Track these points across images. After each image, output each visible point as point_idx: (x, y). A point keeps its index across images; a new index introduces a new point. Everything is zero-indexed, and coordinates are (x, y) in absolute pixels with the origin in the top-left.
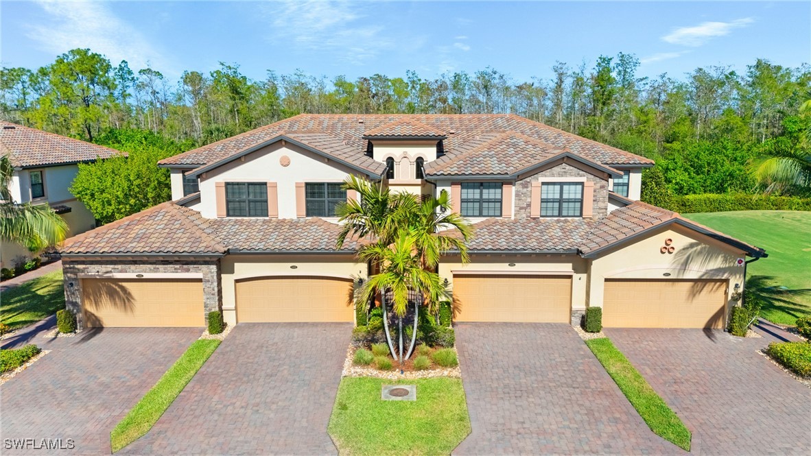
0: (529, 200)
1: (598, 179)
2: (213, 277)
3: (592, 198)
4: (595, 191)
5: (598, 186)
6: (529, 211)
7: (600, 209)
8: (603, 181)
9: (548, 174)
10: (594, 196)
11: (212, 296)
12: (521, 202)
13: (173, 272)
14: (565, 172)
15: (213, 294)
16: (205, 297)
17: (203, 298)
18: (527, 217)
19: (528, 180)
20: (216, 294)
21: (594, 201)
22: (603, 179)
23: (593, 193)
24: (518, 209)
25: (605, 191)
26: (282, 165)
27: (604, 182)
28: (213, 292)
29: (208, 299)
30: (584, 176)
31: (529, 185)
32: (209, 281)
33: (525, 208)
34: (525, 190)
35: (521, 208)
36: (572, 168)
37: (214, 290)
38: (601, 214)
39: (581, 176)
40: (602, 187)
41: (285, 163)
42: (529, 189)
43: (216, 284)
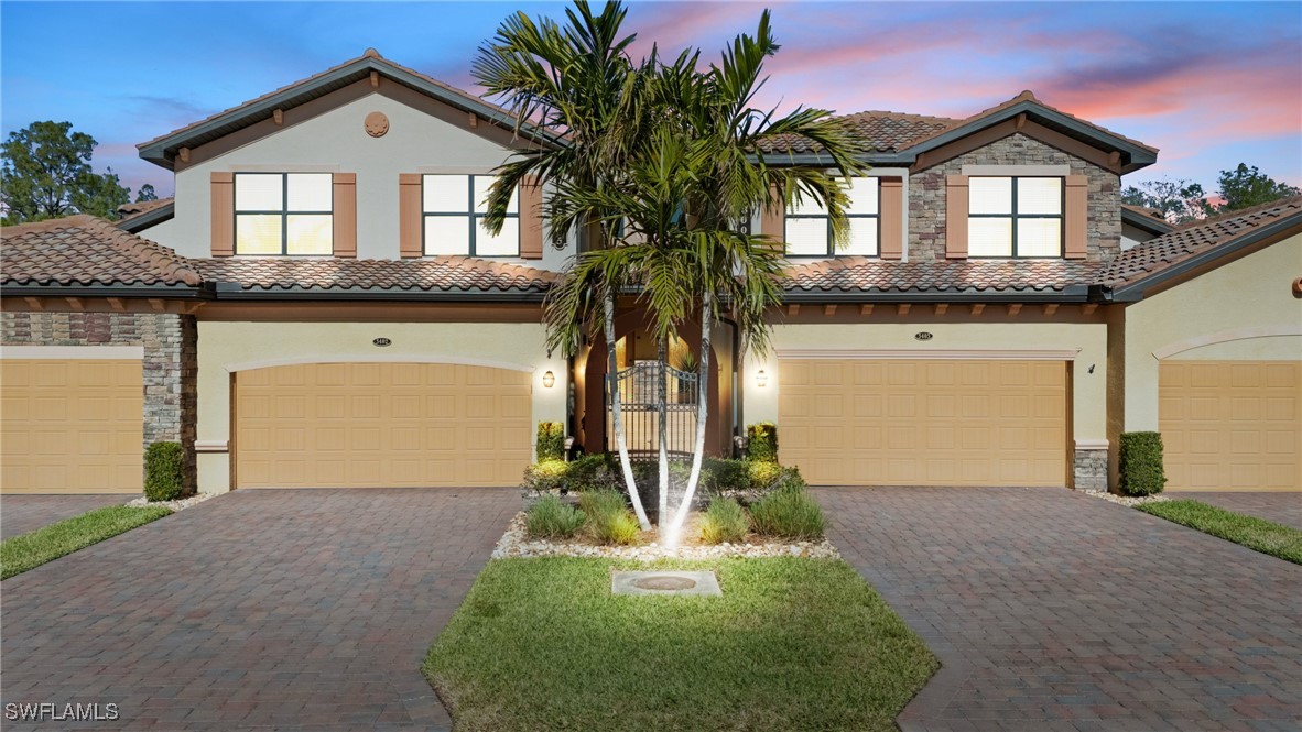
0: (941, 217)
1: (1096, 171)
2: (169, 356)
3: (1086, 214)
4: (1090, 198)
5: (1097, 185)
6: (943, 242)
7: (1104, 237)
8: (1107, 174)
9: (982, 157)
10: (1089, 209)
11: (165, 407)
12: (922, 223)
13: (67, 344)
14: (1020, 153)
15: (169, 402)
16: (147, 409)
17: (141, 412)
18: (938, 256)
19: (938, 170)
20: (177, 401)
21: (1089, 219)
22: (1107, 170)
23: (1086, 202)
24: (916, 237)
25: (1112, 197)
26: (369, 132)
27: (1109, 177)
28: (169, 396)
29: (154, 413)
30: (1064, 162)
31: (941, 183)
32: (158, 368)
33: (933, 237)
34: (931, 194)
35: (924, 237)
36: (1035, 144)
37: (171, 391)
38: (1107, 251)
39: (1056, 163)
40: (1107, 188)
41: (378, 129)
42: (941, 192)
43: (176, 375)
